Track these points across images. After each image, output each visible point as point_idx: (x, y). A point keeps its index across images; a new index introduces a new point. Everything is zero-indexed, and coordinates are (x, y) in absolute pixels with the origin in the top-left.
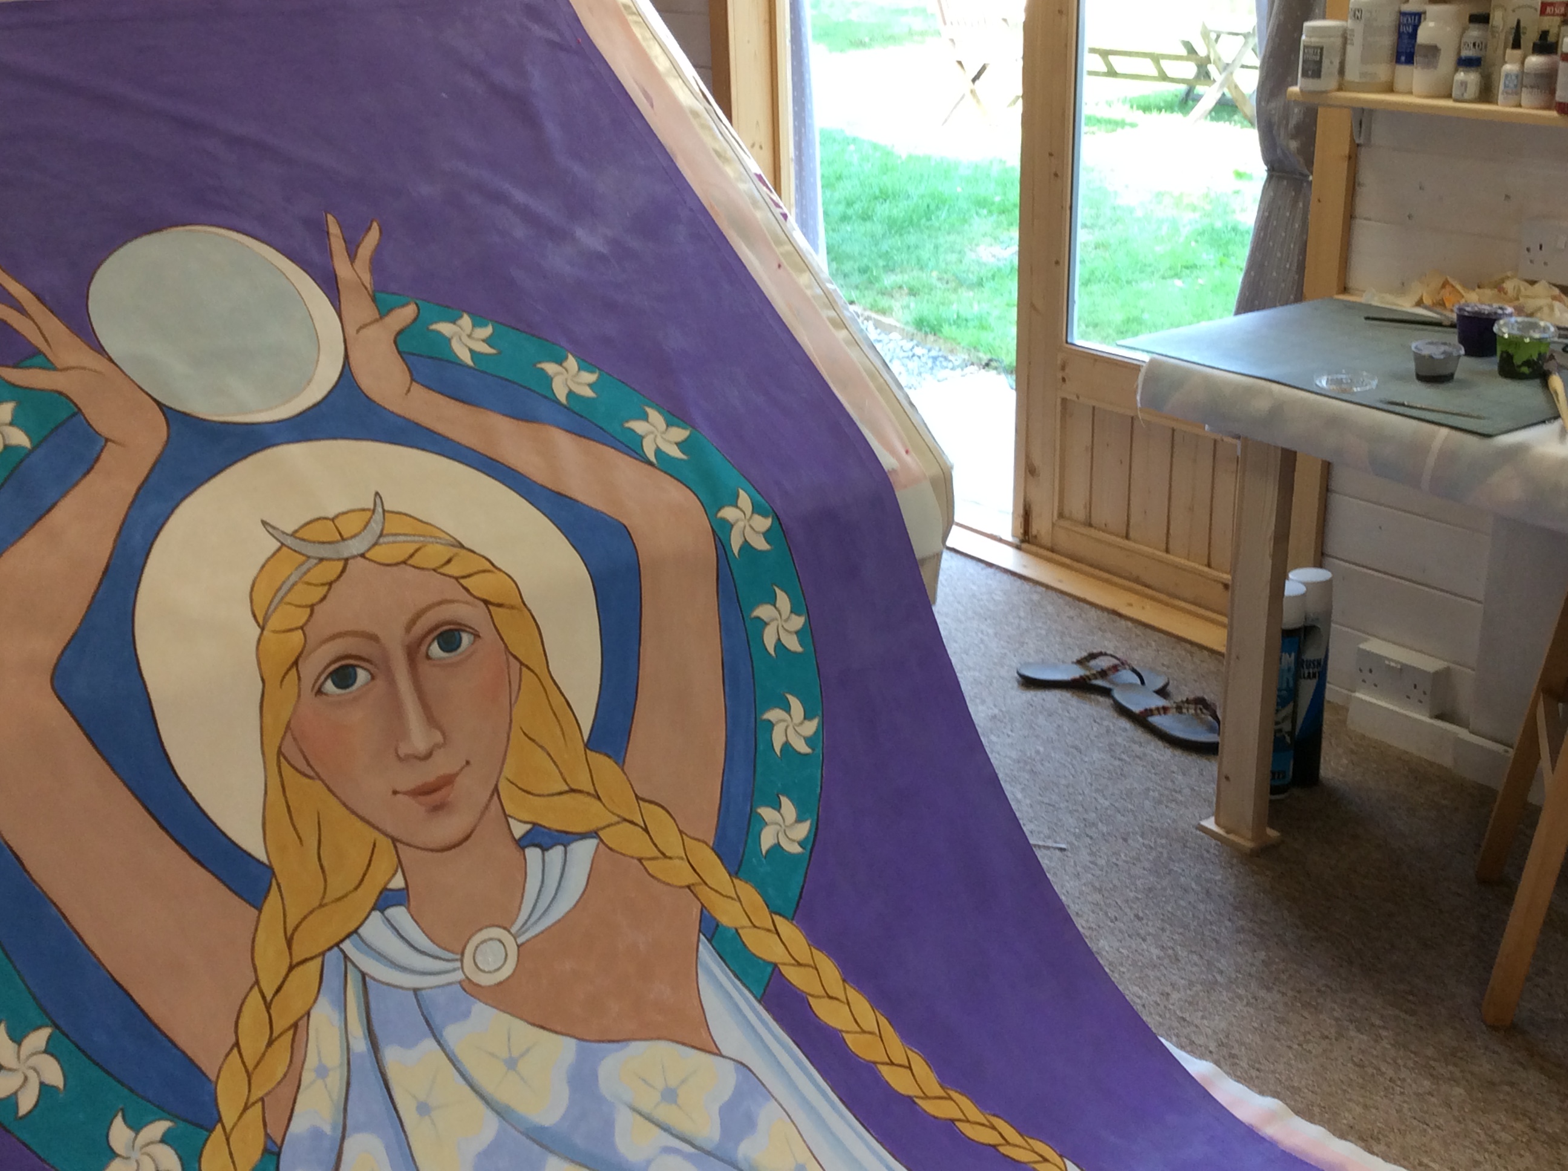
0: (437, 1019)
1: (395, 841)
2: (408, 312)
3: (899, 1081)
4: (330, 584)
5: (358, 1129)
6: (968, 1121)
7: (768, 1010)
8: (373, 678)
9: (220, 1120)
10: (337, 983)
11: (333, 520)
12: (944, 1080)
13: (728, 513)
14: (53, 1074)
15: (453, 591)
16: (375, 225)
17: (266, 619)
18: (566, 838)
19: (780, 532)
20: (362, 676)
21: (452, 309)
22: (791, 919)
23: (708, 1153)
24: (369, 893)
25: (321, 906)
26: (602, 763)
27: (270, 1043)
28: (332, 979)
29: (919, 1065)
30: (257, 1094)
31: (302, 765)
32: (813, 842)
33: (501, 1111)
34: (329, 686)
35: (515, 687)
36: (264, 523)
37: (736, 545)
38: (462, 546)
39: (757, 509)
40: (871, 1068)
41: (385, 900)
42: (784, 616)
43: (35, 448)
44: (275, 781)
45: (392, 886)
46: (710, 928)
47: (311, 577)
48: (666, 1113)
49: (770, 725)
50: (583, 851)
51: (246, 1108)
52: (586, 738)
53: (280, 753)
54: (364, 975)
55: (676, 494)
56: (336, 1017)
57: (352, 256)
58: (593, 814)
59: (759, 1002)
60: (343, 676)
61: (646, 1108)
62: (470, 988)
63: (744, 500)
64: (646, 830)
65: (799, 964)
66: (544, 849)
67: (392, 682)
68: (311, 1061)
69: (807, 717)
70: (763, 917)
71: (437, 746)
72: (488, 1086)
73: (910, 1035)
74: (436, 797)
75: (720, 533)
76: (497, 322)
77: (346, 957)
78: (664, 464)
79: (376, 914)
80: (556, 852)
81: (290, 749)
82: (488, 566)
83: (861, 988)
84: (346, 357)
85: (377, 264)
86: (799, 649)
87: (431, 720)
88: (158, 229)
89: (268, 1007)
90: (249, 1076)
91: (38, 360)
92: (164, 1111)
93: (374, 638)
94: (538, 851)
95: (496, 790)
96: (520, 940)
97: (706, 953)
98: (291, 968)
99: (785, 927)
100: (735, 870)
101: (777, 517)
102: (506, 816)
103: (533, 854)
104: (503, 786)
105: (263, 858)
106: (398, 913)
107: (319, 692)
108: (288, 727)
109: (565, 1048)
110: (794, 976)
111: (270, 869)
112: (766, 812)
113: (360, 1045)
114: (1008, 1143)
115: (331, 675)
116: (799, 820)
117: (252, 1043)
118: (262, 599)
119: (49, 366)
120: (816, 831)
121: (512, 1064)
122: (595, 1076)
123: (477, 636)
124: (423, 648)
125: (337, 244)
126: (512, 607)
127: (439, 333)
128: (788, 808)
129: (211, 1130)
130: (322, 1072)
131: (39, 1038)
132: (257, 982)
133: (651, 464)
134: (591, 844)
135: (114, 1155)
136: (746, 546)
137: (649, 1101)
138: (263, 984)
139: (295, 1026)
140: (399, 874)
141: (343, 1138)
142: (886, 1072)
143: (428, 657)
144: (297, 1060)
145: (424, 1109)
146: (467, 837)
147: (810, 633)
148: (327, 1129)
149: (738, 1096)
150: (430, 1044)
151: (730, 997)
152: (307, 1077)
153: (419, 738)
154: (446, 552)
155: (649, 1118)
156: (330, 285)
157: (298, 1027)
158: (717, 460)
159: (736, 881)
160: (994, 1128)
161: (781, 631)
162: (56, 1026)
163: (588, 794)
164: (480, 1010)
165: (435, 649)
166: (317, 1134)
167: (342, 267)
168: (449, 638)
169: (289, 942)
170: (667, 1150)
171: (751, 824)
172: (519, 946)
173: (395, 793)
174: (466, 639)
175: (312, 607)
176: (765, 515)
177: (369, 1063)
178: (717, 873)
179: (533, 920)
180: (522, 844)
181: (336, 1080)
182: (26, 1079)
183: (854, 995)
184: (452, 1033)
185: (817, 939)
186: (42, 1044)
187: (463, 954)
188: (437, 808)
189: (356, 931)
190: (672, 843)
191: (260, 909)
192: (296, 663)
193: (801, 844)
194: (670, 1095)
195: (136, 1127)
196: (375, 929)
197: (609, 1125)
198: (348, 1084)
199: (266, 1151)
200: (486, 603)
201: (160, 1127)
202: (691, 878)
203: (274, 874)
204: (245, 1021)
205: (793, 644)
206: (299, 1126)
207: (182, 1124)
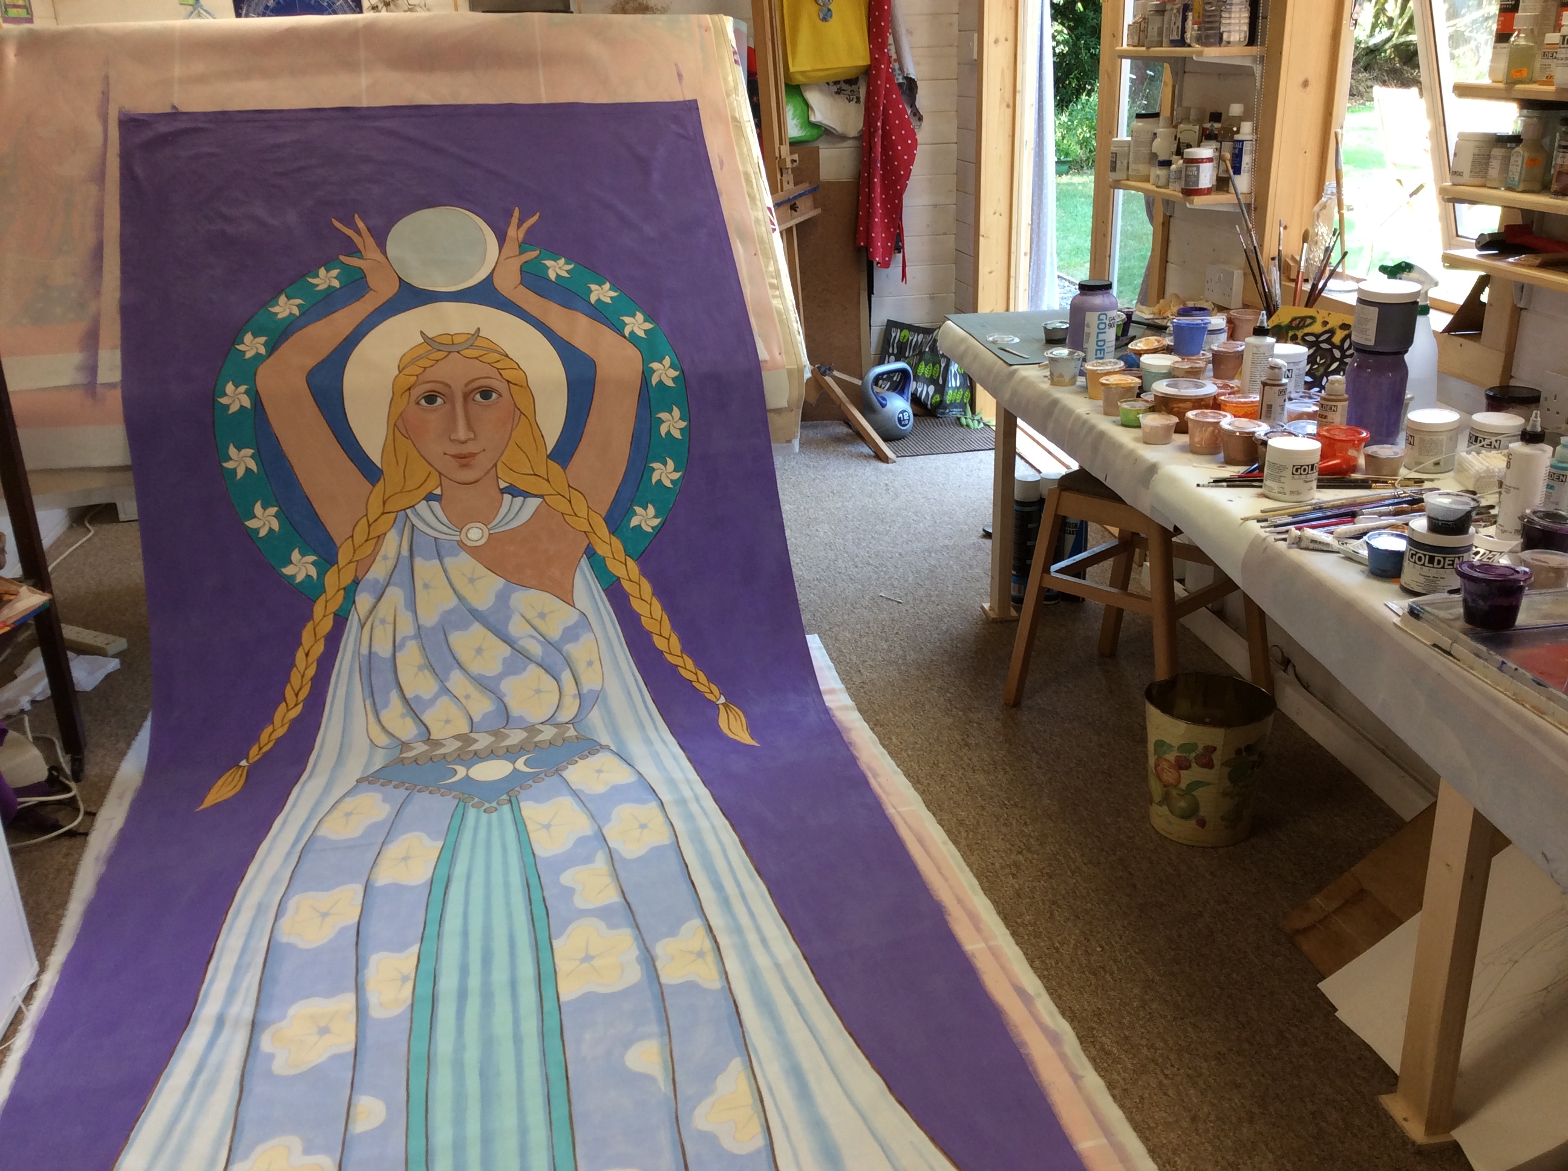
0: (443, 552)
1: (440, 474)
2: (535, 253)
3: (660, 643)
4: (438, 361)
5: (395, 585)
6: (685, 668)
7: (606, 595)
8: (445, 403)
9: (337, 563)
10: (402, 524)
11: (452, 335)
12: (684, 649)
13: (655, 365)
14: (276, 526)
15: (494, 373)
16: (538, 214)
17: (403, 369)
18: (526, 494)
19: (683, 378)
20: (439, 401)
21: (556, 255)
22: (636, 560)
23: (550, 643)
24: (423, 492)
25: (401, 492)
26: (555, 467)
27: (367, 540)
28: (400, 523)
29: (674, 639)
30: (356, 558)
31: (404, 432)
32: (659, 530)
33: (460, 598)
34: (423, 402)
35: (516, 422)
36: (421, 332)
37: (654, 380)
38: (507, 356)
39: (672, 366)
40: (648, 635)
41: (430, 497)
42: (675, 420)
43: (341, 288)
44: (391, 437)
45: (434, 492)
46: (590, 553)
47: (431, 357)
48: (537, 622)
49: (653, 470)
50: (533, 503)
51: (350, 562)
52: (548, 452)
53: (395, 425)
54: (413, 525)
55: (633, 354)
56: (397, 538)
57: (519, 226)
58: (544, 488)
59: (604, 591)
60: (430, 399)
61: (528, 617)
62: (462, 545)
63: (667, 361)
64: (570, 502)
65: (631, 581)
66: (514, 496)
67: (454, 408)
68: (382, 553)
69: (675, 470)
70: (621, 555)
71: (470, 439)
72: (458, 587)
73: (676, 626)
74: (464, 461)
75: (646, 375)
76: (577, 263)
77: (407, 516)
78: (633, 339)
79: (425, 502)
80: (519, 500)
81: (400, 423)
82: (517, 367)
83: (660, 600)
84: (494, 269)
85: (530, 232)
86: (680, 437)
87: (470, 427)
88: (433, 206)
89: (369, 526)
90: (355, 551)
91: (358, 254)
92: (315, 552)
93: (449, 386)
94: (510, 496)
95: (495, 465)
96: (491, 532)
97: (584, 563)
98: (383, 514)
99: (631, 563)
100: (613, 531)
101: (683, 372)
102: (498, 477)
103: (507, 497)
104: (499, 464)
105: (380, 466)
106: (435, 505)
107: (418, 403)
108: (401, 414)
109: (499, 582)
110: (626, 585)
111: (381, 471)
112: (638, 509)
113: (405, 552)
114: (698, 681)
115: (424, 397)
116: (655, 517)
117: (359, 538)
118: (405, 361)
119: (362, 257)
120: (663, 524)
121: (472, 581)
122: (509, 597)
123: (500, 395)
124: (472, 396)
125: (515, 220)
126: (521, 386)
127: (545, 264)
128: (651, 510)
129: (332, 565)
130: (385, 558)
131: (273, 510)
132: (366, 515)
133: (625, 337)
134: (537, 501)
135: (291, 563)
136: (660, 382)
137: (531, 615)
138: (369, 516)
139: (379, 537)
140: (439, 488)
141: (387, 586)
142: (656, 638)
143: (474, 400)
144: (376, 551)
145: (426, 586)
146: (477, 482)
147: (687, 431)
148: (381, 581)
149: (576, 626)
150: (437, 562)
151: (589, 585)
152: (378, 558)
153: (462, 433)
154: (497, 357)
155: (528, 621)
156: (501, 238)
157: (380, 538)
158: (662, 340)
159: (612, 537)
160: (696, 674)
161: (672, 427)
162: (280, 507)
163: (544, 479)
164: (464, 556)
165: (478, 397)
166: (377, 581)
167: (512, 232)
168: (486, 394)
169: (384, 503)
170: (532, 637)
171: (629, 513)
172: (490, 534)
173: (445, 454)
174: (494, 396)
175: (425, 368)
176: (676, 370)
177: (407, 561)
178: (603, 530)
179: (502, 523)
180: (503, 491)
181: (391, 563)
182: (264, 524)
183: (655, 602)
184: (447, 560)
185: (644, 572)
186: (273, 513)
187: (462, 529)
188: (465, 466)
189: (413, 506)
190: (582, 511)
191: (374, 486)
192: (409, 389)
193: (652, 528)
194: (542, 616)
195: (303, 555)
196: (422, 507)
197: (508, 619)
198: (395, 566)
199: (354, 581)
200: (508, 382)
201: (313, 558)
202: (588, 529)
203: (383, 474)
204: (357, 529)
205: (677, 434)
206: (370, 576)
207: (322, 560)
